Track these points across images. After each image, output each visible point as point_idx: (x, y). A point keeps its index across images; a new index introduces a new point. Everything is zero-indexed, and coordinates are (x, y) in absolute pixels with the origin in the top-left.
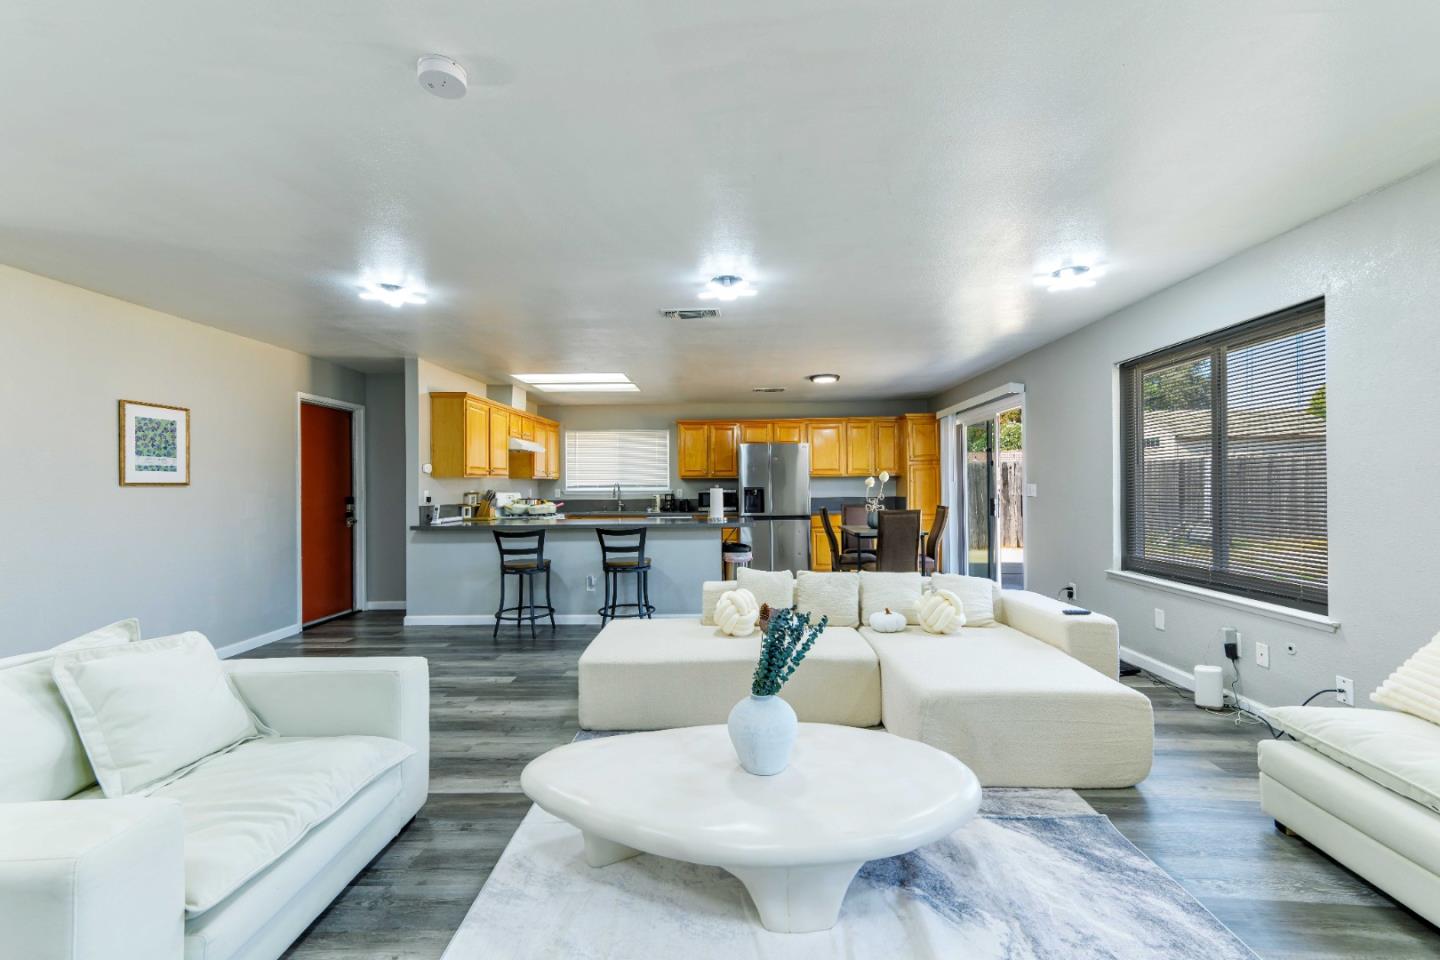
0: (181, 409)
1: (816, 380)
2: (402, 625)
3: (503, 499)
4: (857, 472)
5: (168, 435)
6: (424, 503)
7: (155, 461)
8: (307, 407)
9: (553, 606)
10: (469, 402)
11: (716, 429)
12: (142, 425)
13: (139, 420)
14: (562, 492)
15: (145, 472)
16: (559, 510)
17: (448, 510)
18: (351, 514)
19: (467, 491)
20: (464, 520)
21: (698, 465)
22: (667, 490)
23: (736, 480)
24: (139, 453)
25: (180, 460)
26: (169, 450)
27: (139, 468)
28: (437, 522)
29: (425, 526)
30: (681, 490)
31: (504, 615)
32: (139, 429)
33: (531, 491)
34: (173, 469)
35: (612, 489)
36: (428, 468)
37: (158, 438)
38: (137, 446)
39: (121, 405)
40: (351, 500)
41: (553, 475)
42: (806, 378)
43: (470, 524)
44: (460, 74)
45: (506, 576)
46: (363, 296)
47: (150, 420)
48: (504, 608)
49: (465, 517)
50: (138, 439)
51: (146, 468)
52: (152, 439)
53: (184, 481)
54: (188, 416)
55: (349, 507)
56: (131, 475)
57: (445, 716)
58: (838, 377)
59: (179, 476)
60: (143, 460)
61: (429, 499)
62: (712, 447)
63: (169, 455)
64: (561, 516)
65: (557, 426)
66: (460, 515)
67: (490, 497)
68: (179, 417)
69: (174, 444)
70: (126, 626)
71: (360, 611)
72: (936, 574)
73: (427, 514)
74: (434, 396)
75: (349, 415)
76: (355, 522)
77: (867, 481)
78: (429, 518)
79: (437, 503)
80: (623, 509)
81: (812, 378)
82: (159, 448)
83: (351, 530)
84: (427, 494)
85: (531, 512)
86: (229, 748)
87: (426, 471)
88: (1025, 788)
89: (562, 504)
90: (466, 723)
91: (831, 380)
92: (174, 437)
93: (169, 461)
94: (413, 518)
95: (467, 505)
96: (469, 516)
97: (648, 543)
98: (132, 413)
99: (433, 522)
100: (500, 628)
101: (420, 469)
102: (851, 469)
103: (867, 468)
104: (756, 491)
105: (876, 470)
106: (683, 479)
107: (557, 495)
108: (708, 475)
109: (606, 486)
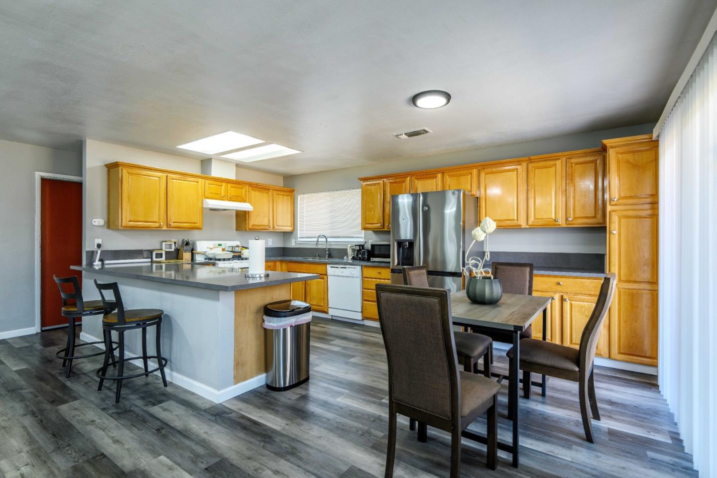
4: (543, 221)
14: (295, 242)
41: (286, 229)
65: (291, 192)
74: (108, 166)
80: (329, 256)
87: (100, 224)
102: (533, 219)
103: (553, 217)
104: (407, 243)
105: (567, 219)
106: (374, 231)
107: (293, 244)
108: (383, 228)
109: (315, 237)
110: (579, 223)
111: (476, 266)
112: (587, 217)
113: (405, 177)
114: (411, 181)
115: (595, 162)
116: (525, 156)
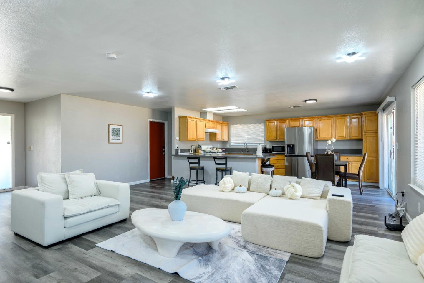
0: (121, 125)
1: (307, 102)
2: (171, 182)
3: (204, 147)
4: (341, 138)
5: (118, 131)
6: (177, 148)
7: (116, 137)
8: (151, 123)
9: (205, 180)
10: (188, 118)
11: (280, 122)
12: (113, 129)
13: (112, 128)
14: (229, 146)
15: (114, 140)
16: (223, 152)
17: (183, 151)
18: (164, 151)
19: (192, 145)
20: (190, 154)
21: (273, 136)
22: (264, 145)
23: (284, 141)
24: (112, 136)
25: (120, 137)
26: (118, 135)
27: (112, 139)
28: (179, 154)
29: (176, 155)
30: (268, 145)
31: (190, 182)
32: (112, 130)
33: (219, 145)
34: (119, 139)
35: (243, 145)
36: (178, 138)
37: (116, 132)
38: (112, 134)
39: (109, 125)
40: (164, 147)
41: (226, 140)
42: (303, 101)
43: (193, 155)
44: (114, 56)
45: (191, 170)
46: (144, 96)
47: (115, 128)
48: (190, 180)
49: (191, 153)
50: (112, 133)
51: (114, 139)
52: (115, 133)
53: (121, 142)
54: (122, 127)
55: (164, 149)
56: (111, 141)
57: (155, 204)
58: (316, 100)
59: (120, 141)
60: (113, 138)
61: (178, 147)
62: (278, 129)
63: (118, 136)
64: (224, 153)
65: (228, 124)
66: (189, 152)
67: (200, 147)
68: (120, 127)
69: (119, 133)
70: (81, 170)
71: (166, 178)
72: (303, 178)
73: (177, 151)
74: (180, 118)
75: (163, 124)
76: (165, 153)
77: (327, 142)
78: (178, 152)
79: (179, 149)
80: (248, 151)
81: (305, 101)
82: (116, 135)
83: (164, 156)
84: (177, 146)
85: (211, 152)
86: (92, 196)
87: (177, 139)
88: (275, 249)
89: (224, 149)
90: (157, 206)
91: (315, 101)
92: (119, 132)
93: (118, 138)
94: (173, 153)
95: (191, 149)
96: (192, 153)
97: (228, 162)
98: (111, 127)
99: (178, 154)
100: (189, 185)
101: (175, 138)
102: (337, 137)
103: (345, 136)
104: (291, 146)
105: (349, 137)
106: (269, 141)
107: (228, 147)
108: (276, 140)
109: (243, 144)
110: (354, 138)
111: (329, 151)
112: (356, 136)
113: (286, 120)
114: (289, 122)
115: (359, 118)
116: (334, 115)
